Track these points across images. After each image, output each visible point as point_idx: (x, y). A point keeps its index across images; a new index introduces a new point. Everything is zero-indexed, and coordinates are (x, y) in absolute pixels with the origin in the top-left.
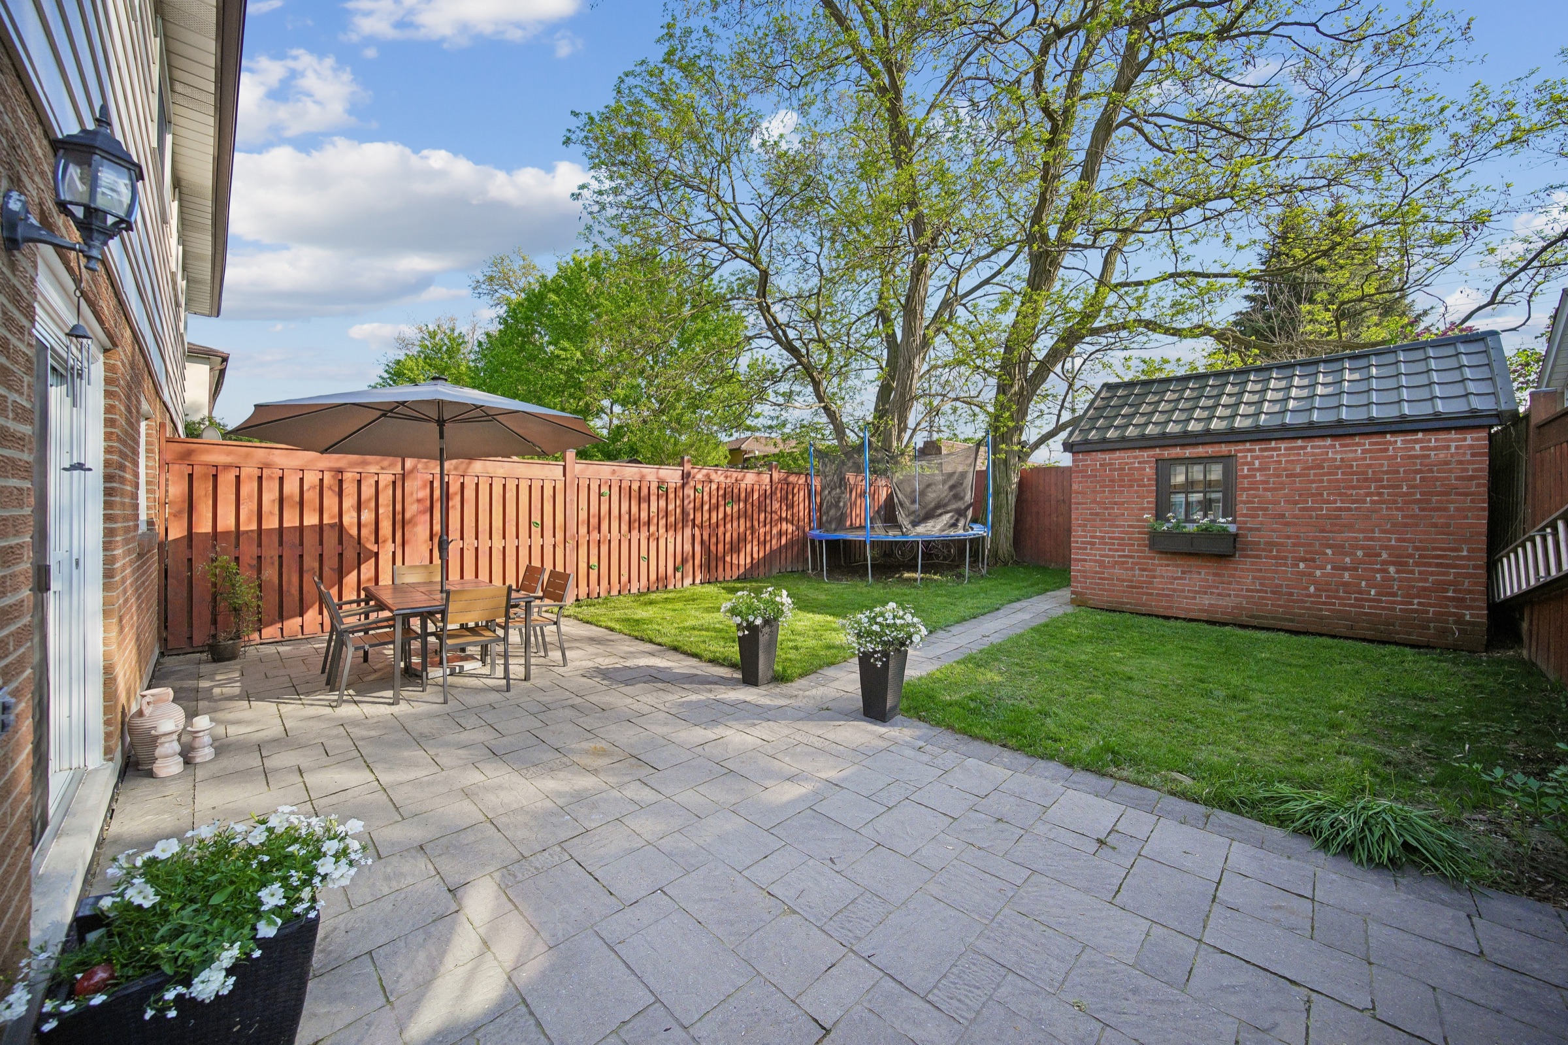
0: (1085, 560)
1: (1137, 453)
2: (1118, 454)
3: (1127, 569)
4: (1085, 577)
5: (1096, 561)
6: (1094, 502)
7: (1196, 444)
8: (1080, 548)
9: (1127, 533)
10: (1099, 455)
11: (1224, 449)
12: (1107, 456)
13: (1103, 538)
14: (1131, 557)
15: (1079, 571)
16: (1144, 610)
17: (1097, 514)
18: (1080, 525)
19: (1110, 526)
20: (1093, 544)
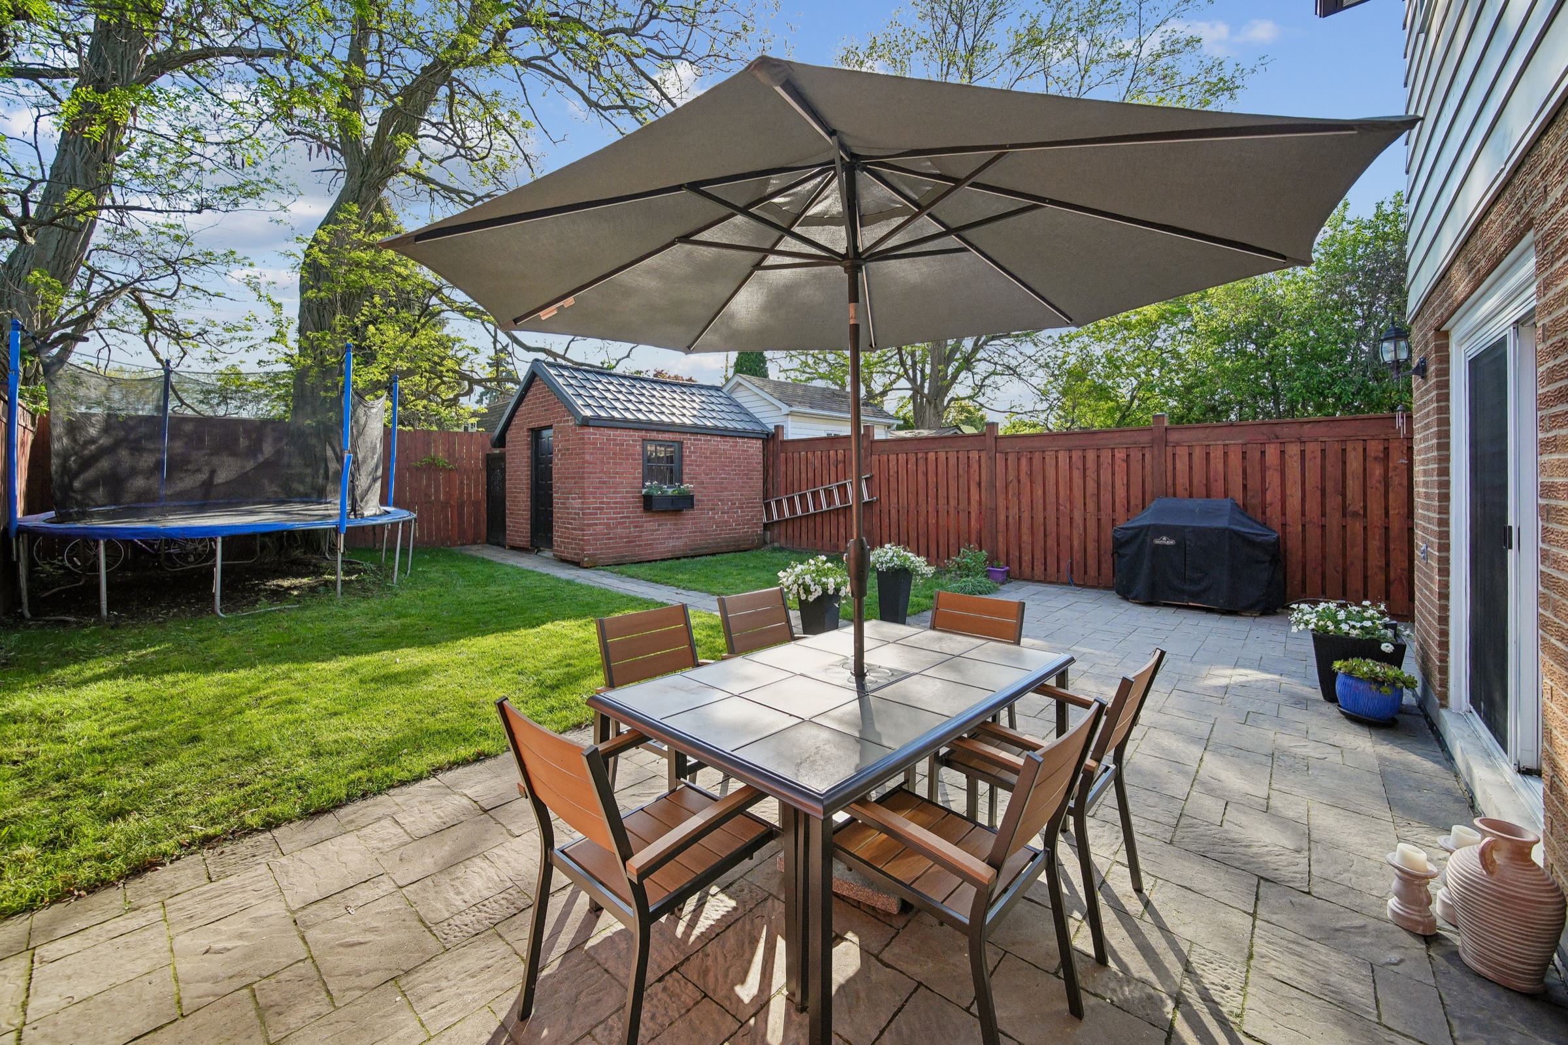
0: (596, 524)
1: (632, 433)
2: (619, 432)
3: (625, 528)
4: (596, 540)
5: (605, 524)
6: (601, 472)
7: (664, 431)
8: (591, 514)
9: (625, 498)
10: (607, 431)
11: (677, 437)
12: (611, 432)
13: (609, 503)
14: (628, 517)
15: (591, 535)
16: (636, 559)
17: (604, 483)
18: (591, 493)
19: (614, 493)
20: (602, 509)
